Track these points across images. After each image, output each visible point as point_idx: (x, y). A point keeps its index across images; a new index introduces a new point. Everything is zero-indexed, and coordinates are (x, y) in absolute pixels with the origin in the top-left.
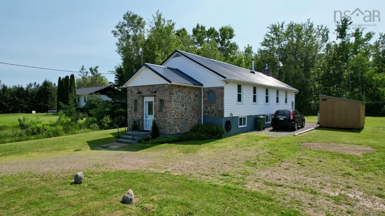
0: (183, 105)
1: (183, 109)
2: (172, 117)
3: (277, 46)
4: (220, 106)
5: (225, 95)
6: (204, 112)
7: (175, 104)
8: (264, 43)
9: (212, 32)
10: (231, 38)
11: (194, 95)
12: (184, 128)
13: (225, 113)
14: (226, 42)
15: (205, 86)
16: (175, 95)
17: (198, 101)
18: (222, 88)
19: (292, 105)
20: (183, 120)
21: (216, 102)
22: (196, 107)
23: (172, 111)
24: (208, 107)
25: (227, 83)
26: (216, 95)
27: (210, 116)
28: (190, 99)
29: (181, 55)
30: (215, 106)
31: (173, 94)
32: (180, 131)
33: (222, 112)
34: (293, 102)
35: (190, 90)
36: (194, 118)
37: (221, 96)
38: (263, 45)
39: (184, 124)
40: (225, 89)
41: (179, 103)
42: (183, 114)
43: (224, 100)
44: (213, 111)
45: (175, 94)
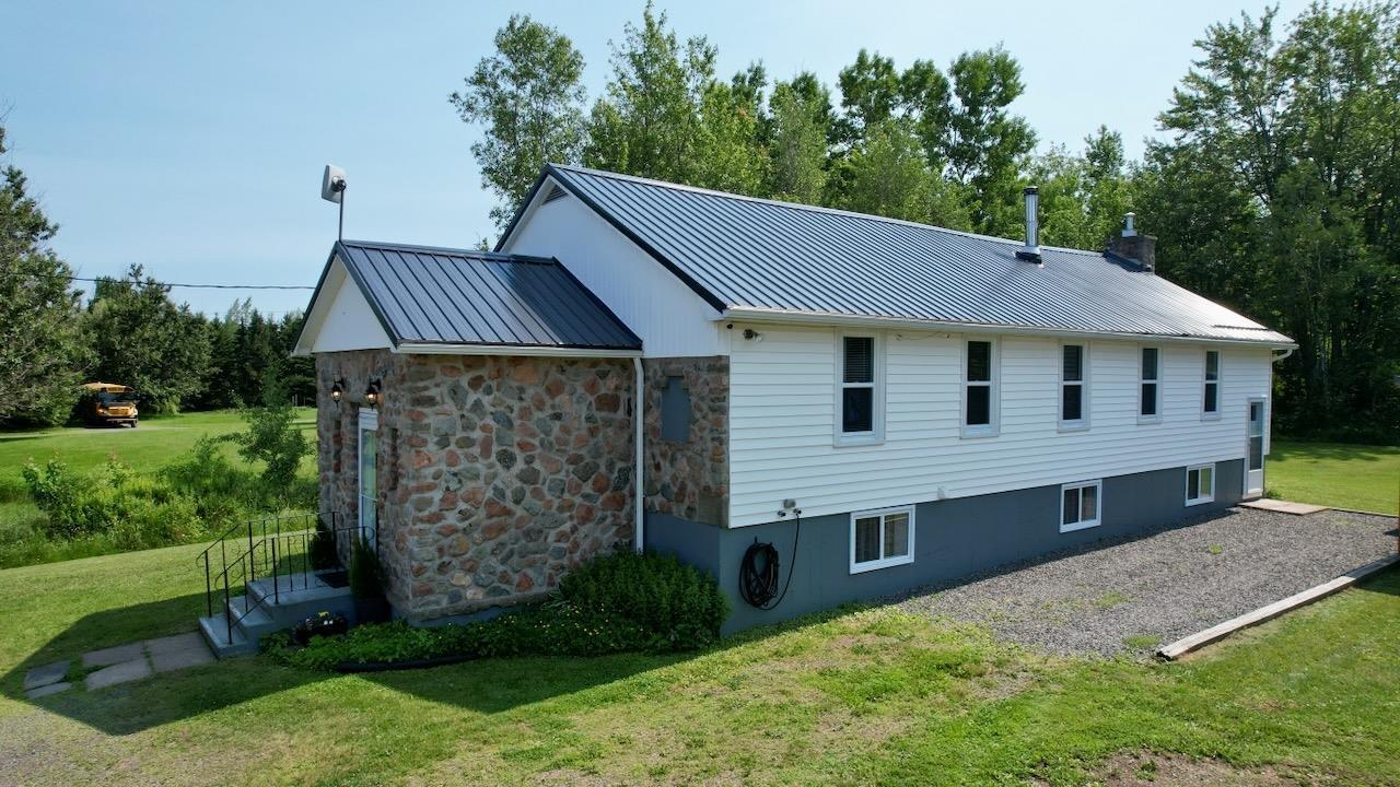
0: (507, 459)
1: (508, 478)
2: (427, 526)
3: (1240, 127)
4: (709, 464)
5: (733, 401)
6: (649, 491)
7: (443, 453)
8: (1173, 115)
9: (921, 81)
10: (1004, 100)
11: (592, 398)
12: (516, 578)
13: (733, 501)
14: (985, 118)
15: (652, 350)
16: (450, 406)
17: (622, 428)
18: (719, 366)
19: (1253, 418)
20: (503, 537)
21: (692, 438)
22: (602, 463)
23: (427, 495)
24: (662, 463)
25: (749, 334)
26: (694, 399)
27: (670, 512)
28: (558, 423)
29: (567, 191)
30: (689, 460)
31: (431, 401)
32: (488, 594)
33: (717, 499)
34: (1261, 404)
35: (559, 376)
36: (586, 517)
37: (713, 410)
38: (1172, 123)
39: (515, 558)
40: (733, 369)
41: (476, 450)
42: (510, 504)
43: (727, 432)
44: (683, 487)
45: (448, 400)
